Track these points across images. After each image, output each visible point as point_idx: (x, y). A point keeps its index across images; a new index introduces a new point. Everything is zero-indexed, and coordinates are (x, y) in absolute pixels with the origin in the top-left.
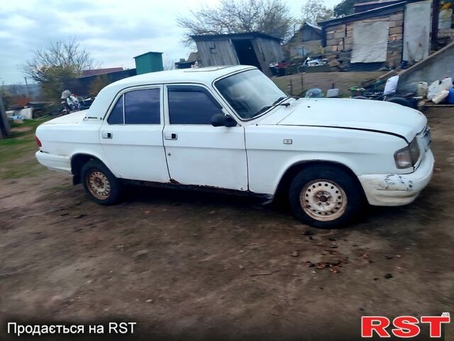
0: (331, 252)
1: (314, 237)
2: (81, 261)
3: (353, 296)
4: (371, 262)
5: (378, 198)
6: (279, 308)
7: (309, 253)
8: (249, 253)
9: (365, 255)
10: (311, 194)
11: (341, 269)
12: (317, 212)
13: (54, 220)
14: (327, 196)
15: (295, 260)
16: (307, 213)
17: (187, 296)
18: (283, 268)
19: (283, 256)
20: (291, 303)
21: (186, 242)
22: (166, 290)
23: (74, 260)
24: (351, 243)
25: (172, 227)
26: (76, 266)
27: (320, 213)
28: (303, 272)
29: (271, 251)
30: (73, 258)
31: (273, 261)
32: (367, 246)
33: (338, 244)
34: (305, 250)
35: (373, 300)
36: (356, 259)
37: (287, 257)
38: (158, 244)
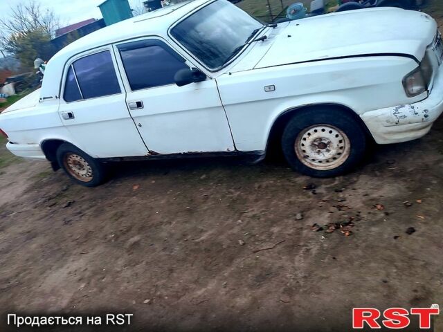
0: (339, 208)
1: (318, 191)
2: (73, 261)
3: (373, 265)
4: (387, 214)
5: (387, 136)
6: (289, 291)
7: (314, 212)
8: (249, 222)
9: (379, 207)
10: (307, 143)
11: (354, 229)
12: (317, 161)
13: (43, 213)
14: (326, 142)
15: (299, 225)
16: (306, 164)
17: (186, 290)
18: (288, 237)
19: (286, 221)
20: (302, 283)
21: (179, 219)
22: (164, 285)
23: (66, 260)
24: (361, 191)
25: (163, 202)
26: (68, 268)
27: (320, 162)
28: (310, 239)
29: (272, 216)
30: (64, 258)
31: (275, 229)
32: (381, 193)
33: (347, 195)
34: (309, 209)
35: (396, 267)
36: (369, 213)
37: (290, 221)
38: (150, 227)
